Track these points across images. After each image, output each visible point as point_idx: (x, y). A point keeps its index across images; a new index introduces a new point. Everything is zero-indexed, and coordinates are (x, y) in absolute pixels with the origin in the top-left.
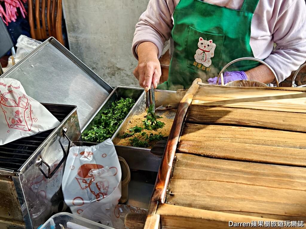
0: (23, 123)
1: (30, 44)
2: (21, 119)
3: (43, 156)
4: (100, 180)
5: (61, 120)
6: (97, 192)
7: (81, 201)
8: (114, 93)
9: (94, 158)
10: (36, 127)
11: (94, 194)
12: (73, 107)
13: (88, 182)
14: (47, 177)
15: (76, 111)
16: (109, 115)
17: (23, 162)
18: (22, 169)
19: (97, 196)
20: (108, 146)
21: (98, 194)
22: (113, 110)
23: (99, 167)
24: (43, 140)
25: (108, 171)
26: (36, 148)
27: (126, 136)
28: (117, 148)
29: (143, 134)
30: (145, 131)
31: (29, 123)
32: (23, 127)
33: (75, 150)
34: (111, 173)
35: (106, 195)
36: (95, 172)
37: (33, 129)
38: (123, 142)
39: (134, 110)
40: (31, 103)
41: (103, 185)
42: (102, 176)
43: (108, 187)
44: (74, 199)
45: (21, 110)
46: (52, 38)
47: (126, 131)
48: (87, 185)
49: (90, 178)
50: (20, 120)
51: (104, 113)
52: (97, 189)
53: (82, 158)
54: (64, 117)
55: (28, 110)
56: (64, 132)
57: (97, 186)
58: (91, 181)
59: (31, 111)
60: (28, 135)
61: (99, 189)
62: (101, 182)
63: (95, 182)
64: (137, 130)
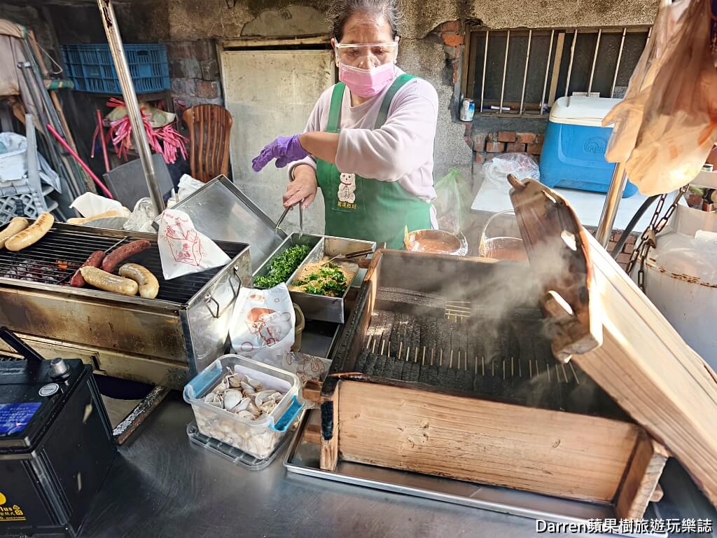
0: (192, 257)
1: (195, 185)
2: (190, 253)
3: (212, 292)
4: (272, 325)
5: (232, 258)
6: (268, 337)
7: (251, 347)
8: (289, 239)
9: (265, 302)
10: (205, 262)
11: (265, 339)
12: (245, 246)
13: (259, 327)
14: (214, 317)
15: (248, 250)
16: (283, 262)
17: (190, 297)
18: (190, 303)
19: (268, 342)
20: (281, 291)
21: (269, 340)
22: (287, 257)
23: (270, 311)
24: (212, 277)
25: (281, 316)
26: (204, 284)
27: (300, 283)
28: (291, 293)
29: (319, 282)
30: (321, 279)
31: (198, 257)
32: (191, 261)
33: (245, 292)
34: (284, 318)
35: (278, 341)
36: (266, 317)
37: (201, 264)
38: (297, 289)
39: (310, 257)
40: (200, 237)
41: (275, 331)
42: (274, 321)
43: (280, 333)
44: (242, 344)
45: (190, 244)
46: (222, 176)
47: (301, 279)
48: (258, 330)
49: (261, 323)
50: (188, 254)
51: (276, 260)
52: (269, 335)
53: (253, 301)
54: (235, 255)
55: (197, 245)
56: (235, 270)
57: (268, 331)
58: (261, 326)
59: (200, 245)
60: (197, 271)
61: (270, 334)
62: (272, 327)
63: (267, 326)
64: (313, 278)
